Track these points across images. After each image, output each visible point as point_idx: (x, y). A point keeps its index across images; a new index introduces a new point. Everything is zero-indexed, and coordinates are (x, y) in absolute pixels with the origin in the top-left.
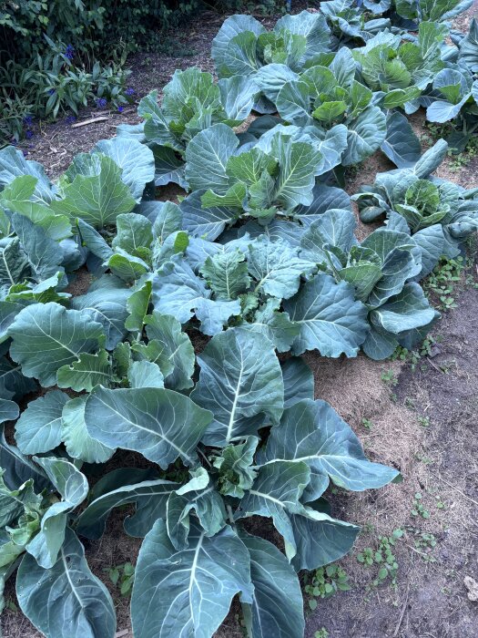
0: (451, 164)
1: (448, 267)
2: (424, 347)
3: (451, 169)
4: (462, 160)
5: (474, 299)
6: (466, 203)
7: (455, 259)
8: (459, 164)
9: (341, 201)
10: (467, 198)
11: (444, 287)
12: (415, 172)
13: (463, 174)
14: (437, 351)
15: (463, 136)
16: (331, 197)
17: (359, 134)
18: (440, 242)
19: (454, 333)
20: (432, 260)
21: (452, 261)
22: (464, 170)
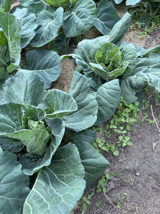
0: (140, 33)
1: (128, 111)
2: (99, 186)
3: (140, 37)
4: (148, 30)
5: (148, 132)
6: (143, 60)
7: (133, 104)
8: (146, 33)
9: (55, 61)
10: (144, 57)
11: (122, 128)
12: (109, 38)
13: (148, 40)
14: (112, 185)
15: (149, 16)
16: (50, 58)
17: (77, 14)
18: (117, 94)
19: (128, 167)
20: (112, 108)
21: (131, 106)
22: (148, 37)
